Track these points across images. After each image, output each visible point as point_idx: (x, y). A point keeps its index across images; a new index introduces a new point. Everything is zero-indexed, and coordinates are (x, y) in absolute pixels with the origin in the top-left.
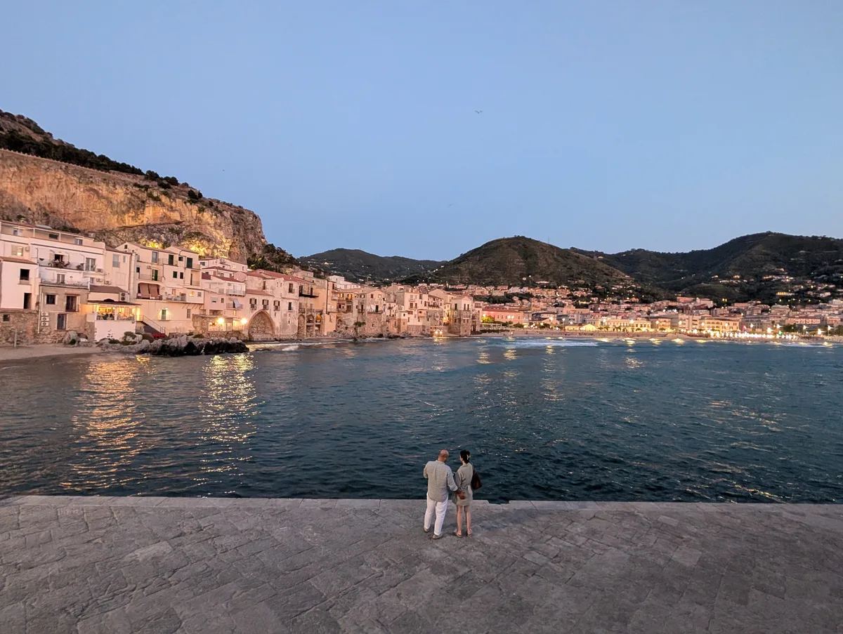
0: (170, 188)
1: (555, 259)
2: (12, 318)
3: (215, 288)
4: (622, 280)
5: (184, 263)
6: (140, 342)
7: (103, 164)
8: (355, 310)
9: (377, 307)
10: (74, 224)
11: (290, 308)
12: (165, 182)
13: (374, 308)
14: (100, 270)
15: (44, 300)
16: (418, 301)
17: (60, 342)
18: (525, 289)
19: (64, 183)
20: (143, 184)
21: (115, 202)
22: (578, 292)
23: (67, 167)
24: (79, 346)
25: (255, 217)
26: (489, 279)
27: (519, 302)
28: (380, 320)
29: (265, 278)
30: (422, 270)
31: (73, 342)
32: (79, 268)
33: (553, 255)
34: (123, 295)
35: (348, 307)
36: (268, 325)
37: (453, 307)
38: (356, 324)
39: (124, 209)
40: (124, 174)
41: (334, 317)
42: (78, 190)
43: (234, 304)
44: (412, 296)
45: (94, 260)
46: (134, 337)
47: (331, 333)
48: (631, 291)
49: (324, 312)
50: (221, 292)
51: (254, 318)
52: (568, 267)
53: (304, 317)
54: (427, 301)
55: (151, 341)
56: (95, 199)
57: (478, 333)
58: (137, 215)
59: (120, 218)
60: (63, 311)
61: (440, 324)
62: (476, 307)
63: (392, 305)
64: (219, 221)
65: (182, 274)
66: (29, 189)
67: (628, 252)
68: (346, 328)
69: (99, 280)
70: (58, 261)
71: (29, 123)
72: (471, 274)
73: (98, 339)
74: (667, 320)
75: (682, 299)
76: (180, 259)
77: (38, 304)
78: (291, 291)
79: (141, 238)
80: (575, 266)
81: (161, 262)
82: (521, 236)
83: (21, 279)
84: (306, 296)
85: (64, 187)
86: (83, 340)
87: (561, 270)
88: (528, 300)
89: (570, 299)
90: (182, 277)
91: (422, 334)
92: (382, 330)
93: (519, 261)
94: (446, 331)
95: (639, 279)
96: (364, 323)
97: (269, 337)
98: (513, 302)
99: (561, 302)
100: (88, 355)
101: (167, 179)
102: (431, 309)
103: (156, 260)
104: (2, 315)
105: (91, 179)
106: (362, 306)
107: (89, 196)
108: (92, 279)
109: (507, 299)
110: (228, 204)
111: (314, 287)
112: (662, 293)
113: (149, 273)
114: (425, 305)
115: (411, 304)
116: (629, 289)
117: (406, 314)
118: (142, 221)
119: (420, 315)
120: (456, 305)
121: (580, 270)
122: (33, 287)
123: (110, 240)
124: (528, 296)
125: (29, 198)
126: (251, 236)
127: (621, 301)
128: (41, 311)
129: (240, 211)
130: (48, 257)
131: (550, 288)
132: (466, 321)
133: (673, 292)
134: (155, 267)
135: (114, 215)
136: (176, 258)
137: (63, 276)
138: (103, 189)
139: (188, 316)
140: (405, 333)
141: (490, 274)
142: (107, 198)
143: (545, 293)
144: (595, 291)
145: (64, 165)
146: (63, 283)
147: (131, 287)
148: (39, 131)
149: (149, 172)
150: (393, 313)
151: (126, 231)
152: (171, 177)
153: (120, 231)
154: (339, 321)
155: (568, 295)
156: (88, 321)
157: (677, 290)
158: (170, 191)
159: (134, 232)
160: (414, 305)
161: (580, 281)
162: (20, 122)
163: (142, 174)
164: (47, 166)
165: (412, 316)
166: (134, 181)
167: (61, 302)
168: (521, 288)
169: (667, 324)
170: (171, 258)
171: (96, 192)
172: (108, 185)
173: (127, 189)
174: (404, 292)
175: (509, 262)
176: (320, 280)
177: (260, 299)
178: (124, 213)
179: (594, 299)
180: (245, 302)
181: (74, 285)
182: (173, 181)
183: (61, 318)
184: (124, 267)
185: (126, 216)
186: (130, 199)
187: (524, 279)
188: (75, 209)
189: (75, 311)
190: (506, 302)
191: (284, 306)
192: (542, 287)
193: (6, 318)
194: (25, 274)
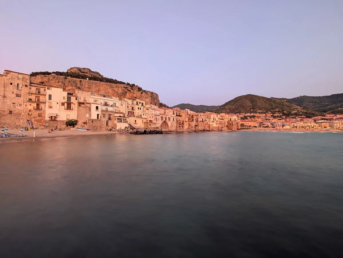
0: (133, 87)
1: (265, 102)
2: (94, 121)
3: (150, 113)
4: (296, 109)
5: (141, 105)
6: (130, 130)
7: (115, 82)
8: (195, 121)
9: (203, 119)
11: (173, 120)
12: (132, 86)
13: (202, 120)
14: (117, 107)
15: (102, 116)
16: (216, 117)
17: (107, 130)
18: (252, 114)
19: (106, 88)
20: (126, 87)
22: (276, 114)
24: (112, 131)
25: (157, 95)
26: (237, 111)
27: (250, 119)
28: (204, 124)
29: (165, 110)
30: (210, 109)
31: (111, 130)
32: (112, 106)
33: (264, 100)
34: (124, 114)
35: (192, 120)
36: (167, 126)
37: (230, 120)
38: (195, 126)
40: (121, 84)
41: (187, 123)
42: (110, 90)
43: (156, 118)
44: (214, 116)
45: (116, 103)
46: (128, 128)
47: (187, 129)
48: (301, 113)
49: (184, 121)
50: (152, 114)
51: (162, 123)
52: (271, 105)
53: (178, 123)
54: (219, 117)
55: (133, 130)
57: (239, 129)
58: (125, 96)
60: (108, 120)
61: (224, 126)
62: (238, 120)
63: (207, 119)
64: (147, 96)
65: (140, 108)
67: (298, 97)
68: (192, 127)
69: (117, 110)
70: (106, 104)
71: (98, 73)
72: (230, 109)
73: (117, 129)
74: (327, 123)
75: (329, 115)
76: (140, 103)
77: (101, 117)
78: (174, 114)
80: (273, 104)
81: (134, 104)
82: (249, 94)
83: (96, 109)
84: (178, 116)
86: (113, 129)
87: (267, 106)
88: (254, 118)
89: (272, 117)
90: (140, 109)
91: (218, 130)
92: (204, 128)
93: (249, 104)
94: (227, 129)
95: (304, 108)
96: (198, 125)
97: (167, 130)
98: (247, 119)
99: (268, 119)
100: (115, 134)
101: (132, 84)
102: (221, 120)
103: (133, 104)
104: (91, 121)
105: (113, 87)
106: (197, 119)
107: (112, 92)
108: (115, 110)
109: (244, 118)
110: (149, 91)
111: (181, 113)
112: (317, 113)
113: (131, 108)
114: (219, 119)
115: (214, 119)
116: (300, 112)
117: (212, 122)
119: (217, 123)
120: (231, 119)
121: (276, 105)
122: (99, 112)
124: (254, 117)
126: (156, 101)
127: (296, 117)
128: (102, 120)
129: (152, 93)
130: (103, 103)
131: (263, 113)
132: (235, 125)
133: (323, 112)
134: (132, 106)
136: (139, 103)
137: (107, 108)
139: (143, 123)
140: (212, 129)
141: (237, 109)
142: (117, 92)
143: (261, 115)
144: (283, 113)
145: (106, 83)
146: (107, 110)
147: (126, 112)
148: (100, 75)
149: (127, 83)
150: (207, 122)
152: (133, 84)
154: (189, 125)
155: (271, 116)
156: (115, 123)
157: (325, 112)
158: (133, 88)
160: (215, 119)
161: (276, 110)
162: (96, 73)
163: (125, 84)
164: (102, 84)
165: (214, 123)
166: (124, 86)
167: (107, 117)
168: (251, 114)
169: (327, 125)
170: (137, 103)
171: (114, 90)
172: (117, 88)
173: (122, 89)
174: (211, 114)
175: (245, 104)
176: (182, 110)
177: (164, 116)
179: (284, 117)
180: (159, 117)
181: (111, 111)
182: (134, 85)
183: (107, 121)
184: (124, 106)
186: (123, 92)
187: (252, 110)
189: (111, 120)
190: (245, 119)
191: (172, 119)
192: (260, 113)
193: (92, 122)
194: (97, 108)
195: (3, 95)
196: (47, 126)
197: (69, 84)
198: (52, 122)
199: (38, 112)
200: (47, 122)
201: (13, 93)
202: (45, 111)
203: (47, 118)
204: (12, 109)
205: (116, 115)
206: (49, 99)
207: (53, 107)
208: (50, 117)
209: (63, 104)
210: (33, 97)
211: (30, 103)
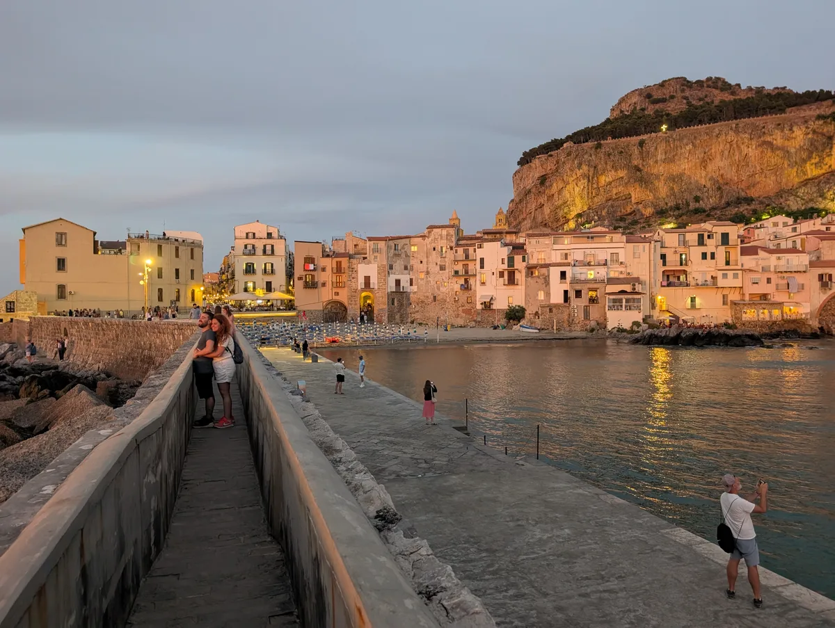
5: (715, 241)
6: (643, 331)
10: (748, 192)
14: (621, 263)
15: (573, 295)
17: (586, 330)
19: (735, 146)
21: (793, 150)
23: (737, 124)
24: (597, 334)
31: (593, 330)
32: (604, 263)
34: (633, 285)
39: (804, 155)
40: (804, 107)
42: (750, 149)
43: (788, 284)
45: (617, 254)
46: (641, 326)
50: (767, 270)
51: (825, 304)
56: (769, 154)
58: (822, 159)
59: (800, 169)
60: (588, 304)
65: (713, 254)
66: (703, 164)
69: (621, 273)
73: (609, 327)
76: (710, 236)
77: (569, 298)
79: (828, 191)
81: (688, 244)
83: (561, 279)
85: (736, 149)
90: (713, 258)
103: (683, 242)
104: (549, 308)
105: (763, 130)
107: (762, 152)
108: (616, 272)
113: (676, 258)
118: (830, 166)
122: (568, 285)
123: (788, 202)
125: (704, 174)
128: (572, 304)
134: (682, 250)
135: (792, 168)
136: (706, 236)
138: (778, 138)
139: (724, 303)
142: (782, 148)
145: (733, 123)
151: (809, 186)
153: (800, 187)
159: (818, 185)
164: (718, 132)
167: (585, 296)
170: (701, 236)
171: (770, 144)
172: (782, 131)
173: (807, 128)
178: (804, 161)
180: (808, 279)
181: (594, 280)
183: (586, 309)
184: (644, 256)
185: (808, 165)
186: (811, 140)
188: (748, 174)
189: (596, 303)
193: (551, 311)
194: (563, 275)
195: (425, 270)
196: (479, 322)
197: (606, 164)
198: (487, 314)
199: (467, 294)
200: (479, 314)
201: (437, 264)
202: (475, 291)
203: (479, 307)
204: (437, 292)
205: (610, 288)
206: (481, 268)
207: (487, 284)
208: (482, 304)
209: (501, 274)
210: (459, 267)
211: (456, 280)
